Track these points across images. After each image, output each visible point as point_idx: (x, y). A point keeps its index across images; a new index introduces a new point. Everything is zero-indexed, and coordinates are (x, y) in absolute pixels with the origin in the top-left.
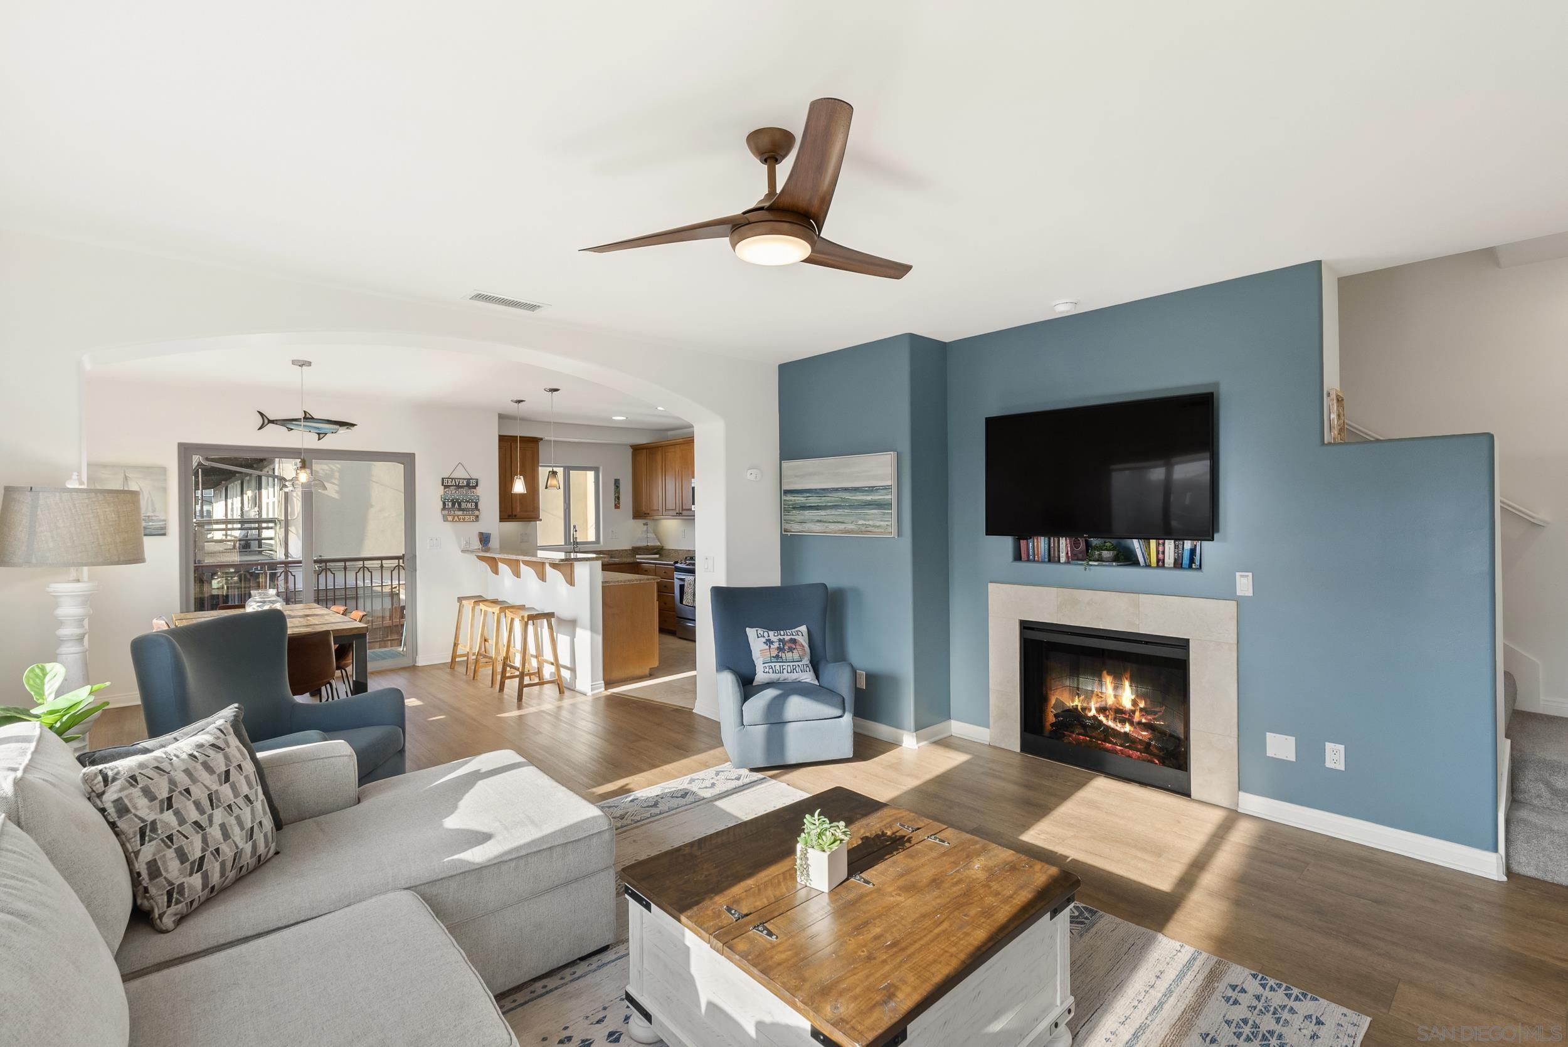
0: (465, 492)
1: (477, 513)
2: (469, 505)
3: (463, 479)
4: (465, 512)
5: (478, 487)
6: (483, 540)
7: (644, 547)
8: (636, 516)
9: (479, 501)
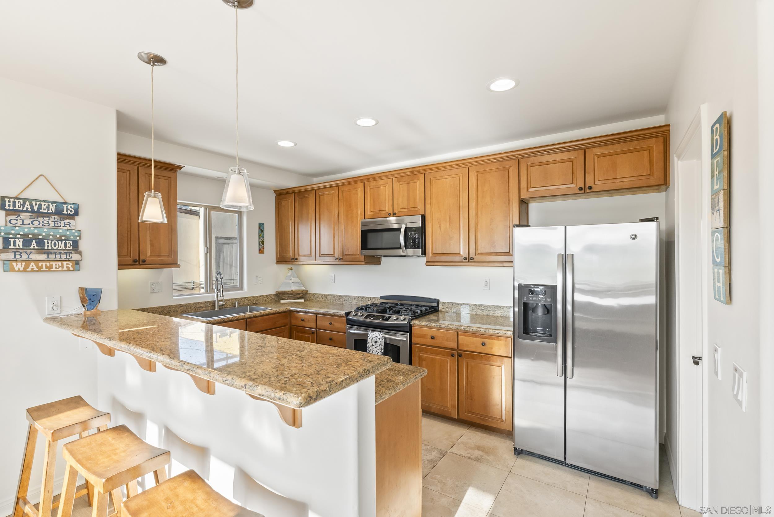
0: (52, 224)
1: (76, 257)
2: (61, 245)
3: (48, 202)
4: (52, 256)
5: (77, 215)
6: (87, 300)
7: (288, 291)
8: (280, 261)
9: (80, 239)
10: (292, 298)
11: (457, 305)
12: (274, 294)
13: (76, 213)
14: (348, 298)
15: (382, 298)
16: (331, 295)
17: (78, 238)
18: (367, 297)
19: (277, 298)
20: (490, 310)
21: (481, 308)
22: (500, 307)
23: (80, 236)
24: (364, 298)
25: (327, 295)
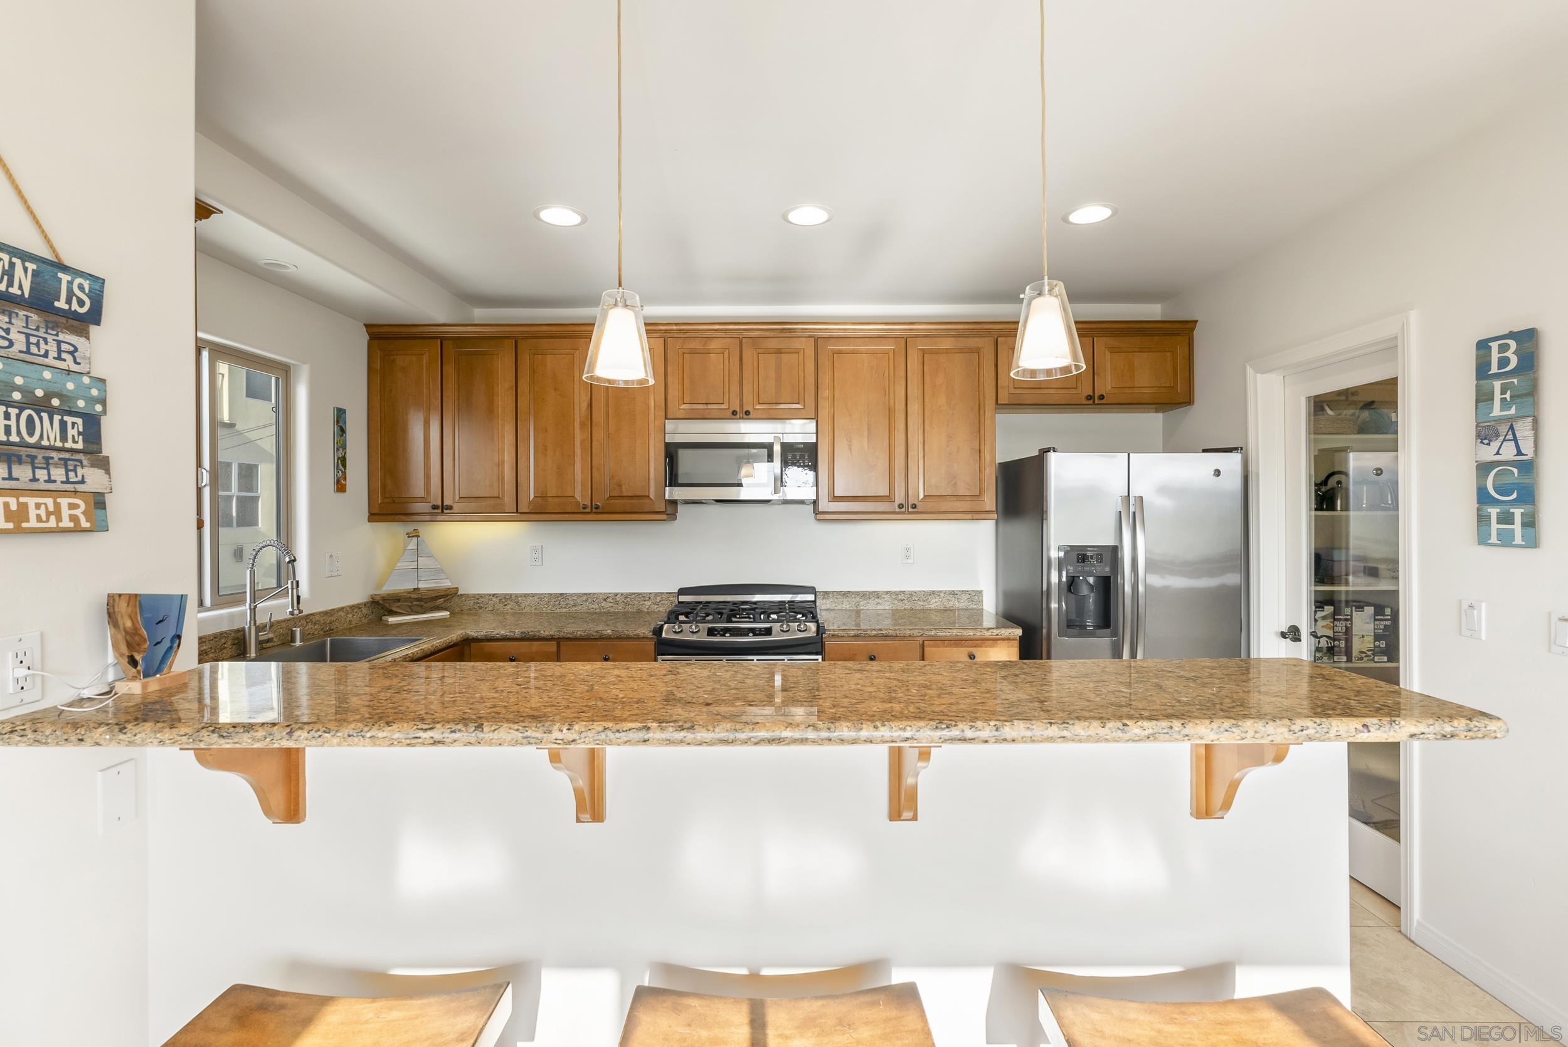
0: (20, 342)
1: (94, 479)
2: (49, 429)
3: (12, 252)
4: (23, 474)
5: (98, 323)
6: (145, 640)
7: (409, 593)
8: (383, 514)
9: (104, 412)
10: (419, 609)
11: (853, 596)
12: (367, 602)
13: (95, 316)
14: (585, 598)
15: (683, 591)
16: (533, 595)
17: (99, 408)
18: (639, 594)
19: (373, 613)
20: (916, 599)
21: (900, 597)
22: (933, 592)
23: (103, 402)
24: (633, 596)
25: (521, 596)
